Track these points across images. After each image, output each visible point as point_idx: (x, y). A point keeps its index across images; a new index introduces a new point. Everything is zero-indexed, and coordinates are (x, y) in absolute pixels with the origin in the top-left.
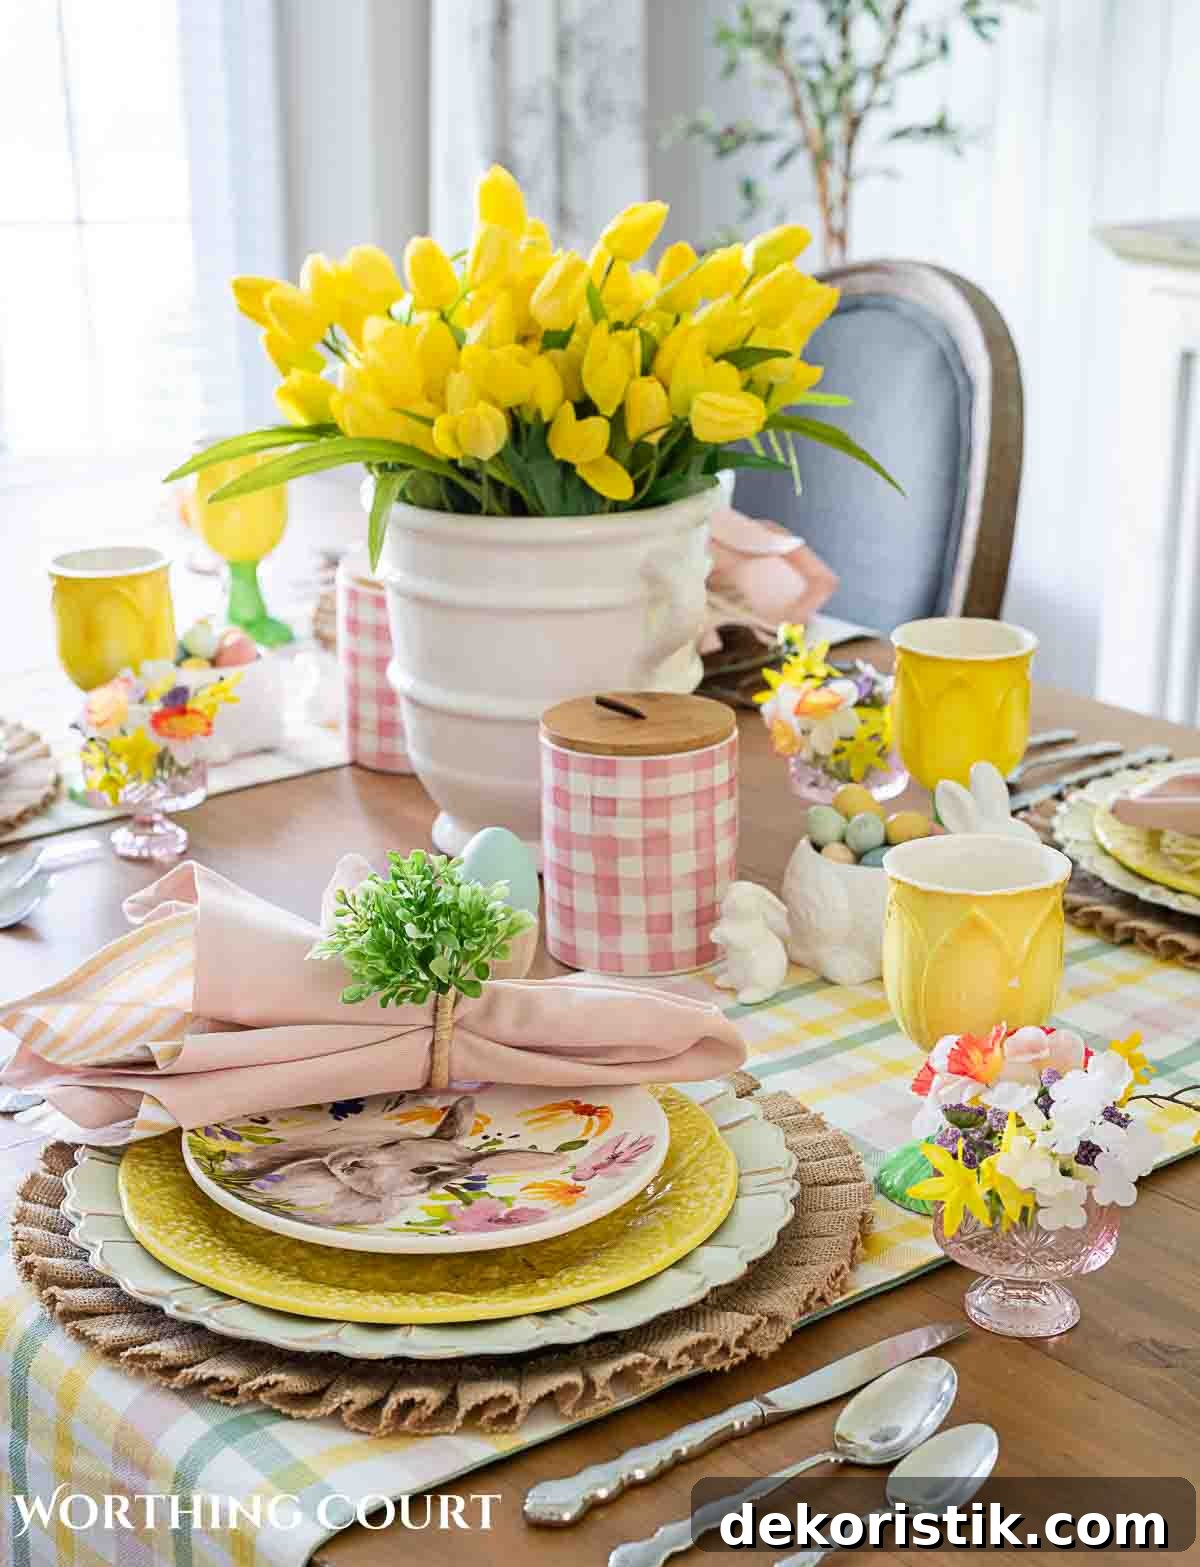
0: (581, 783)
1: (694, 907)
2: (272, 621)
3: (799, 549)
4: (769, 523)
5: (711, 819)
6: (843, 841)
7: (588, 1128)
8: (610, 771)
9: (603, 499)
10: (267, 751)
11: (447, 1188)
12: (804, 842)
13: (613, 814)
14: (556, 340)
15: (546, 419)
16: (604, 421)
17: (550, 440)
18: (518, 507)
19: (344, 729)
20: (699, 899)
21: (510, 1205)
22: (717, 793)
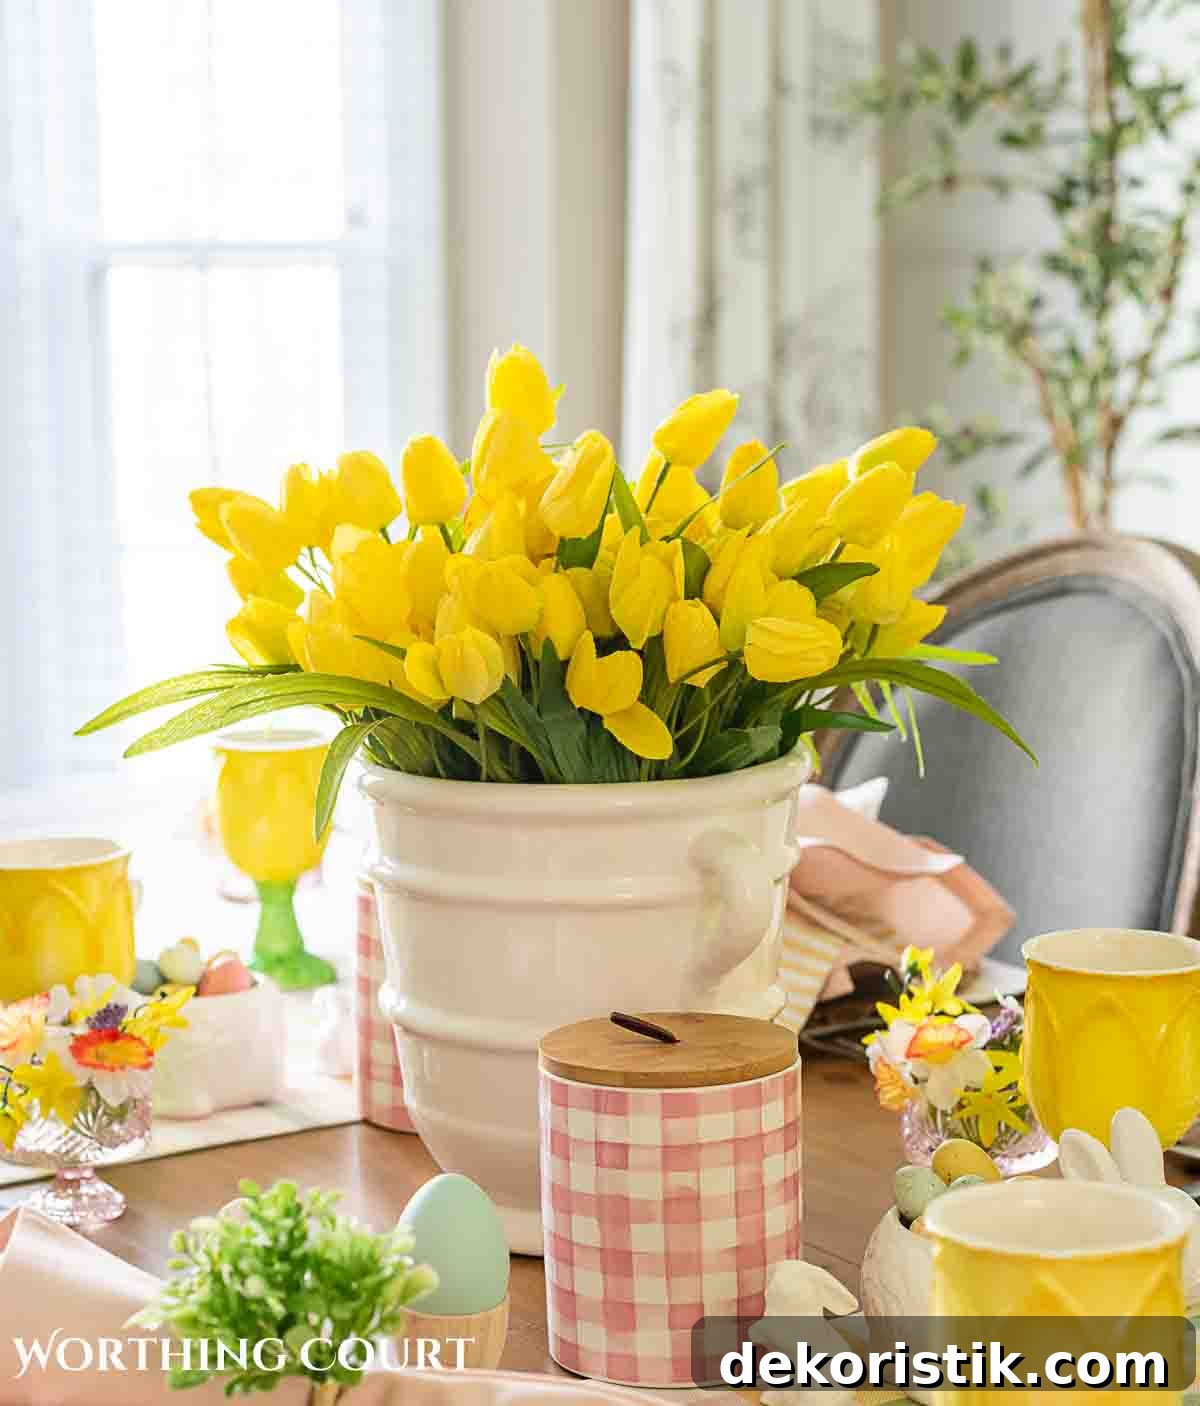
0: (582, 1124)
1: (735, 1296)
2: (312, 958)
3: (958, 868)
4: (926, 840)
5: (759, 1177)
8: (620, 1108)
9: (639, 760)
10: (260, 1104)
12: (891, 1216)
13: (625, 1165)
14: (577, 553)
15: (561, 656)
16: (635, 656)
17: (568, 687)
18: (530, 772)
19: (356, 1078)
20: (740, 1284)
22: (767, 1141)
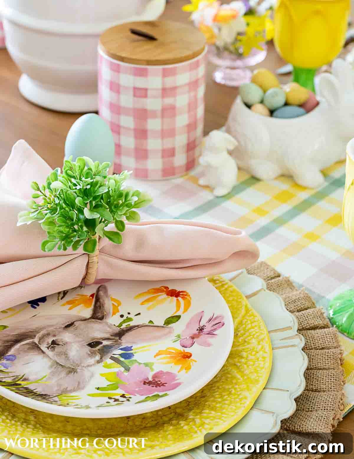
0: (127, 80)
1: (186, 142)
6: (262, 102)
7: (178, 306)
11: (112, 358)
12: (239, 101)
13: (146, 96)
21: (152, 369)
22: (199, 82)
